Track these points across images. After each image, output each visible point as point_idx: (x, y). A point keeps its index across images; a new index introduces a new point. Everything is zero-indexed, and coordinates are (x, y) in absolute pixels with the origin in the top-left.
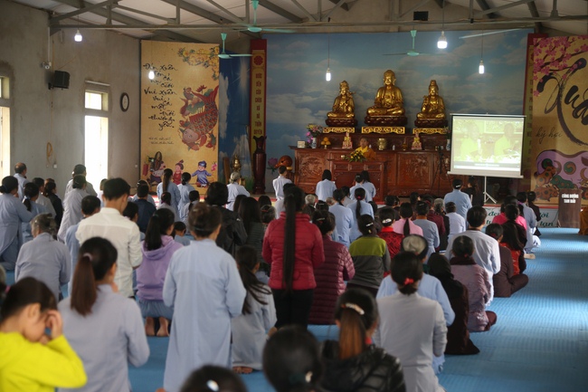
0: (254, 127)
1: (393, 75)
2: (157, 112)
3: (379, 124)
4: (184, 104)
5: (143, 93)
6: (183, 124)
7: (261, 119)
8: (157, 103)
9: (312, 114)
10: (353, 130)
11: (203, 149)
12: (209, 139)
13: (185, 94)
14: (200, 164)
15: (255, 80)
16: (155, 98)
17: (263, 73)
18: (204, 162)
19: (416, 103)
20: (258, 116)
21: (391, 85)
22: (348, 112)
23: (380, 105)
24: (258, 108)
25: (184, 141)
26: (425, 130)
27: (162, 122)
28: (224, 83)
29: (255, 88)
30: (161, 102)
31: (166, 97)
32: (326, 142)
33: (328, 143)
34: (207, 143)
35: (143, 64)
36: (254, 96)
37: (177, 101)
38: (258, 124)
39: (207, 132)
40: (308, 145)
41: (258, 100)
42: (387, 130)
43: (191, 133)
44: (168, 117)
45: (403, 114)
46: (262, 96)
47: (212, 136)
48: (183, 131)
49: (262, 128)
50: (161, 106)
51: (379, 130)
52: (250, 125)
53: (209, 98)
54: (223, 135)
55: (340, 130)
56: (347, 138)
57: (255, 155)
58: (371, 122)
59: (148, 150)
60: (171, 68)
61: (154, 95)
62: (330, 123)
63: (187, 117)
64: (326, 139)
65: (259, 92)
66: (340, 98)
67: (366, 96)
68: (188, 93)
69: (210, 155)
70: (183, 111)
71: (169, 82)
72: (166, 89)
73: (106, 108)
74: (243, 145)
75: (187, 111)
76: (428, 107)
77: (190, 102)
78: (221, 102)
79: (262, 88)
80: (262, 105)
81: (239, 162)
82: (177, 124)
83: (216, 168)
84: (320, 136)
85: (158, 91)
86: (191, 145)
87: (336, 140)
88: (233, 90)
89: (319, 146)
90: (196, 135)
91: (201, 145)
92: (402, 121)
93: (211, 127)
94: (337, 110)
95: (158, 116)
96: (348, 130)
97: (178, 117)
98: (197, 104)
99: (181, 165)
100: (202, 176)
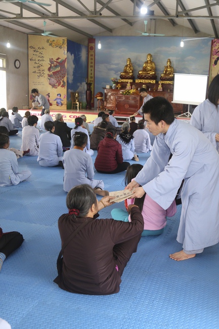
0: (90, 79)
1: (151, 56)
2: (36, 70)
3: (143, 78)
4: (50, 66)
5: (29, 61)
6: (49, 76)
7: (93, 75)
8: (36, 65)
9: (115, 74)
10: (132, 81)
12: (62, 83)
13: (50, 61)
14: (58, 95)
15: (90, 57)
16: (36, 63)
17: (93, 54)
18: (60, 94)
20: (91, 74)
21: (150, 60)
22: (130, 73)
23: (145, 69)
24: (91, 70)
25: (50, 84)
26: (164, 82)
27: (39, 74)
29: (90, 61)
30: (38, 65)
31: (41, 63)
32: (119, 86)
33: (120, 87)
34: (61, 85)
35: (29, 46)
36: (90, 64)
37: (46, 64)
38: (91, 77)
39: (61, 80)
40: (111, 87)
41: (91, 66)
42: (147, 81)
43: (54, 80)
44: (42, 72)
45: (155, 74)
46: (93, 64)
47: (63, 81)
48: (49, 79)
49: (93, 79)
50: (39, 67)
51: (143, 81)
52: (88, 78)
53: (62, 64)
55: (126, 80)
56: (129, 85)
57: (86, 91)
58: (140, 77)
59: (32, 87)
60: (43, 48)
61: (35, 61)
62: (122, 77)
63: (51, 72)
64: (119, 85)
65: (92, 63)
66: (127, 66)
68: (51, 61)
69: (63, 91)
70: (49, 69)
71: (42, 55)
72: (40, 59)
73: (5, 66)
74: (84, 86)
75: (51, 70)
76: (166, 71)
77: (52, 65)
79: (93, 61)
80: (93, 69)
81: (78, 94)
82: (46, 76)
83: (66, 97)
84: (117, 83)
85: (37, 60)
86: (54, 86)
87: (123, 86)
88: (77, 61)
89: (116, 88)
90: (55, 81)
91: (59, 86)
92: (154, 77)
93: (63, 78)
94: (125, 72)
95: (37, 71)
96: (130, 81)
97: (47, 72)
98: (56, 66)
99: (48, 95)
100: (59, 101)
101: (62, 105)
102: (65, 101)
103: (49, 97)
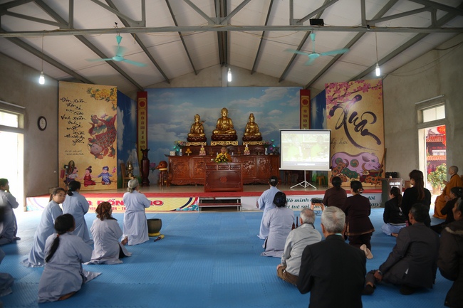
0: (140, 144)
2: (71, 132)
3: (221, 140)
4: (91, 126)
5: (60, 118)
6: (91, 140)
7: (145, 139)
8: (71, 126)
9: (177, 136)
10: (205, 144)
11: (106, 158)
12: (110, 151)
13: (92, 119)
14: (104, 168)
15: (140, 116)
16: (70, 122)
17: (145, 111)
18: (107, 167)
19: (240, 128)
20: (143, 137)
21: (226, 117)
22: (200, 133)
24: (143, 133)
25: (92, 153)
26: (251, 143)
27: (74, 139)
28: (121, 114)
29: (140, 120)
30: (74, 125)
31: (78, 122)
32: (189, 151)
33: (190, 152)
34: (109, 153)
35: (60, 98)
36: (140, 125)
37: (86, 124)
38: (143, 142)
39: (109, 146)
40: (177, 153)
41: (143, 128)
42: (228, 143)
43: (97, 147)
44: (80, 136)
45: (235, 133)
46: (145, 125)
47: (112, 148)
48: (91, 146)
49: (145, 145)
50: (74, 128)
51: (222, 143)
52: (137, 143)
53: (110, 123)
54: (120, 148)
55: (197, 144)
56: (202, 149)
57: (142, 161)
58: (215, 138)
59: (64, 159)
60: (81, 101)
61: (69, 120)
62: (190, 140)
63: (94, 136)
64: (188, 150)
65: (143, 123)
66: (195, 124)
67: (209, 124)
68: (94, 120)
69: (110, 162)
70: (91, 131)
71: (81, 111)
72: (78, 116)
73: (22, 125)
74: (134, 155)
75: (94, 132)
76: (250, 129)
77: (96, 125)
78: (119, 126)
79: (145, 121)
80: (145, 130)
81: (132, 166)
82: (86, 141)
83: (116, 171)
84: (184, 148)
85: (72, 117)
86: (97, 155)
87: (195, 151)
88: (126, 119)
89: (184, 154)
90: (100, 148)
91: (105, 155)
93: (111, 143)
94: (194, 132)
95: (72, 135)
96: (203, 144)
97: (87, 136)
98: (101, 127)
99: (90, 169)
100: (105, 177)
101: (110, 182)
102: (115, 177)
103: (91, 172)
